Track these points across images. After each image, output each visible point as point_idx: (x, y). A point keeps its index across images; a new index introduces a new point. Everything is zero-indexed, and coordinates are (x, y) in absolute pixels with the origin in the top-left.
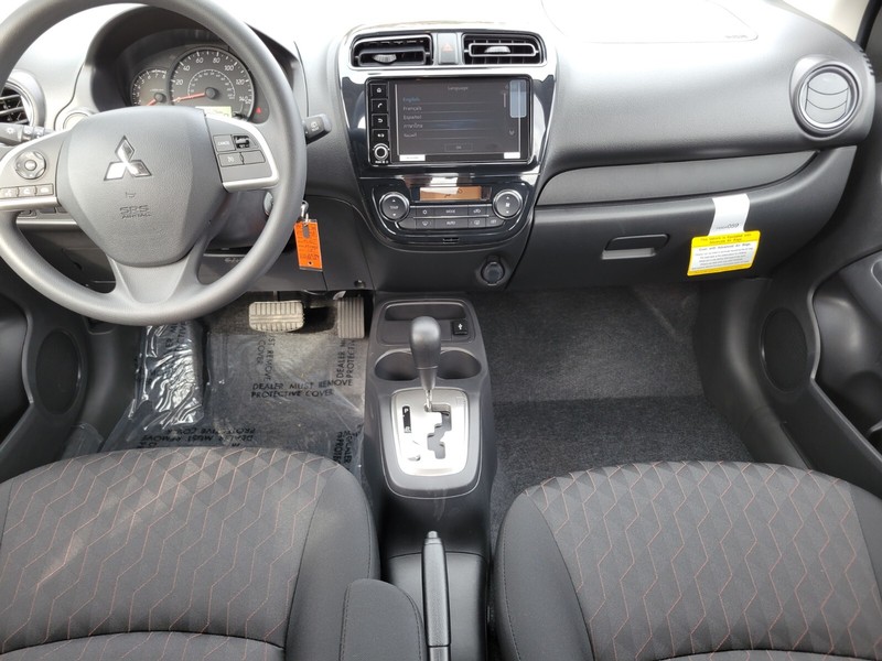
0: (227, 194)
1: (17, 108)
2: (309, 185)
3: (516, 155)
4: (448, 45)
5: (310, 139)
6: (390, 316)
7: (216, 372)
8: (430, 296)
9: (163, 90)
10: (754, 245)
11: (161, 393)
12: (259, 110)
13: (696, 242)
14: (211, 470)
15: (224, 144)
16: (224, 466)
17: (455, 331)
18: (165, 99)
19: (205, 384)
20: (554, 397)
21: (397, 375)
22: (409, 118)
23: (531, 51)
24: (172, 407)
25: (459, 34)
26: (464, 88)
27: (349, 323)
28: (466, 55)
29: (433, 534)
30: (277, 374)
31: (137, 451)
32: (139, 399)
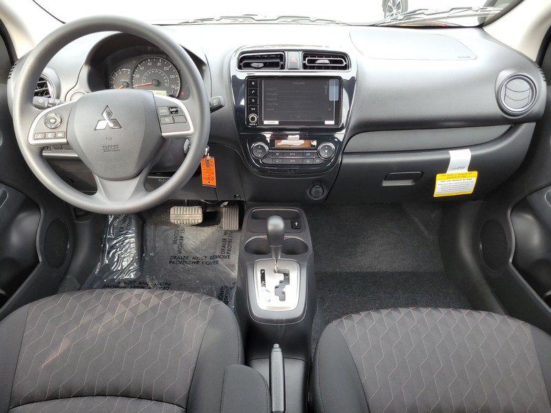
0: (164, 140)
1: (44, 89)
2: (211, 136)
3: (332, 122)
4: (293, 58)
5: (213, 110)
6: (254, 216)
7: (149, 248)
8: (279, 206)
9: (128, 80)
10: (474, 180)
11: (116, 260)
12: (182, 93)
13: (439, 176)
14: (146, 302)
15: (163, 111)
16: (154, 300)
17: (293, 227)
18: (128, 86)
19: (142, 255)
20: (352, 270)
21: (258, 251)
22: (270, 99)
23: (342, 62)
24: (122, 268)
25: (301, 52)
26: (303, 83)
27: (229, 221)
28: (304, 64)
29: (277, 345)
30: (185, 251)
31: (103, 290)
32: (102, 263)
